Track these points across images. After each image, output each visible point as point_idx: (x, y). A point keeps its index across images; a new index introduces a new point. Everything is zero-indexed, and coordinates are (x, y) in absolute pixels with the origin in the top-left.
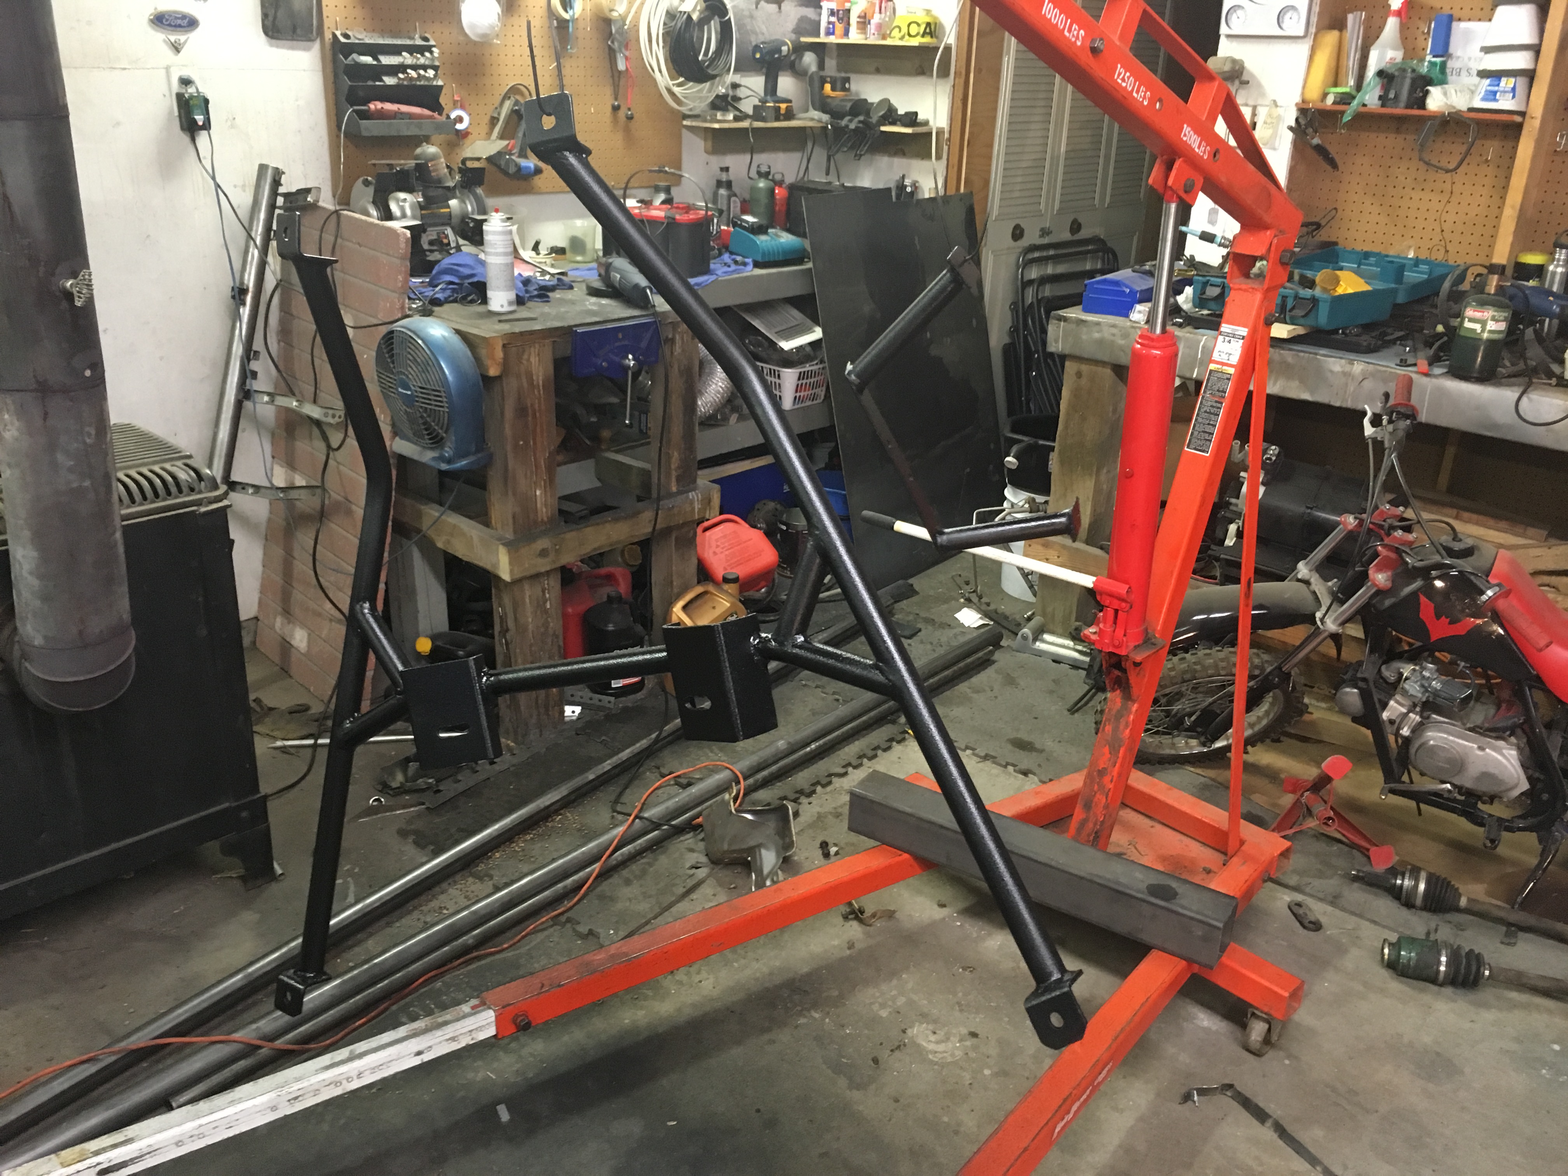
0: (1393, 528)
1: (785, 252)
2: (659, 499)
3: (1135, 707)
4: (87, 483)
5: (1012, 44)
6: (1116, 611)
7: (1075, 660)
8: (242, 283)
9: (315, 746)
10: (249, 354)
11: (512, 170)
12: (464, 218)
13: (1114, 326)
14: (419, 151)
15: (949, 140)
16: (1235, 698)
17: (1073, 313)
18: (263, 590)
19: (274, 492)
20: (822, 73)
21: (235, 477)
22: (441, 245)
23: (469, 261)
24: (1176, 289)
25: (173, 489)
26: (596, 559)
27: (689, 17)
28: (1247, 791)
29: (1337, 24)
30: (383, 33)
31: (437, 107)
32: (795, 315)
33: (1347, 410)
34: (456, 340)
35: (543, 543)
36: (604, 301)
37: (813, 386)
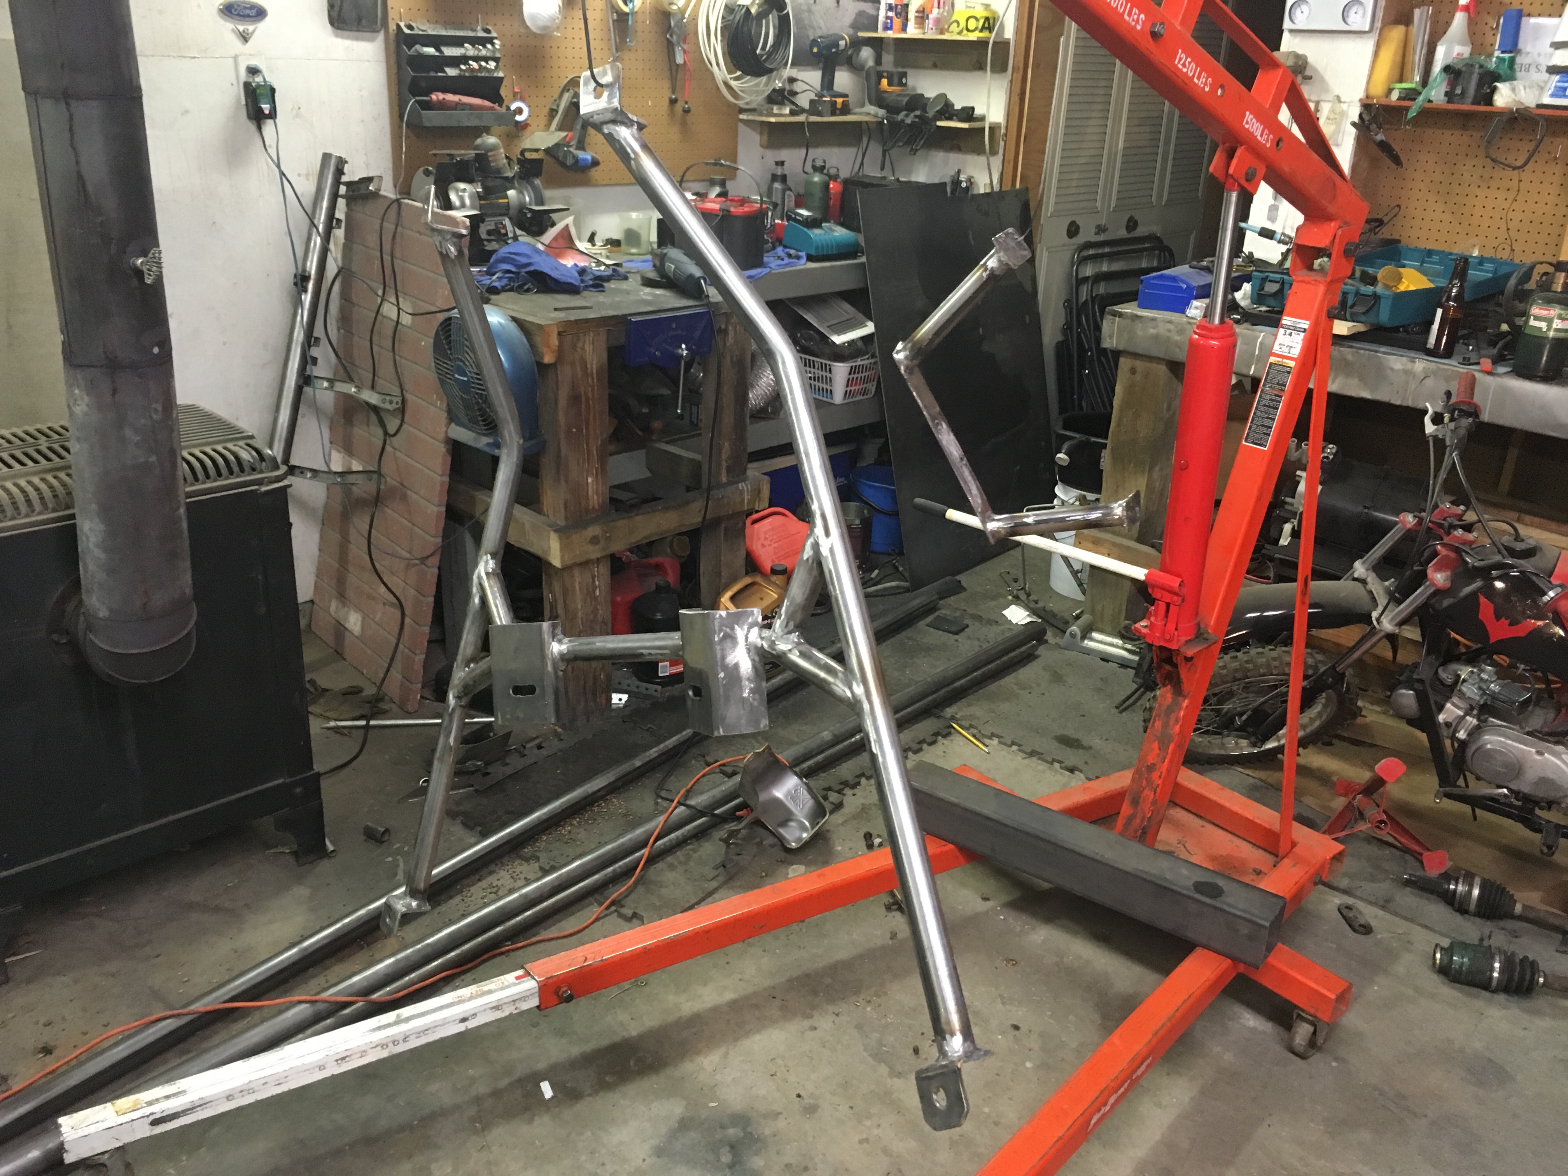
0: (1453, 527)
1: (839, 245)
2: (709, 489)
3: (1186, 703)
4: (153, 459)
5: (1072, 28)
6: (1168, 605)
7: (1124, 658)
8: (304, 270)
9: (367, 727)
10: (310, 340)
11: (570, 161)
12: (522, 208)
13: (1170, 322)
14: (479, 141)
15: (1006, 135)
16: (1290, 698)
17: (1128, 309)
18: (319, 575)
19: (331, 476)
20: (879, 68)
21: (293, 462)
22: (499, 235)
23: (527, 250)
24: (1234, 285)
25: (236, 468)
26: (646, 548)
27: (748, 11)
28: (1299, 793)
29: (1405, 19)
30: (446, 25)
31: (498, 99)
32: (847, 310)
33: (1407, 408)
34: (512, 327)
35: (594, 530)
36: (658, 292)
37: (866, 380)
